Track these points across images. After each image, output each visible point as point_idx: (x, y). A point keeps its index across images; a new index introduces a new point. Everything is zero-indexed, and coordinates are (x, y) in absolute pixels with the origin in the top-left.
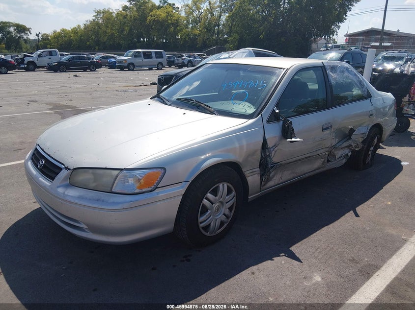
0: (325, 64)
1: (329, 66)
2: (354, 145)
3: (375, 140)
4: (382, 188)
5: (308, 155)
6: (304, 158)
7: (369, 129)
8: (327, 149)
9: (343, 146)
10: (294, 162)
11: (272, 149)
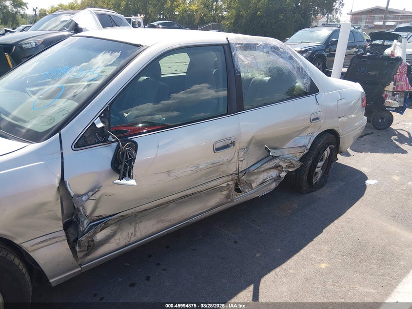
0: (230, 41)
1: (239, 44)
2: (284, 165)
3: (325, 152)
4: (322, 232)
5: (189, 192)
6: (180, 198)
7: (313, 139)
8: (230, 178)
9: (263, 169)
10: (156, 207)
11: (84, 198)
